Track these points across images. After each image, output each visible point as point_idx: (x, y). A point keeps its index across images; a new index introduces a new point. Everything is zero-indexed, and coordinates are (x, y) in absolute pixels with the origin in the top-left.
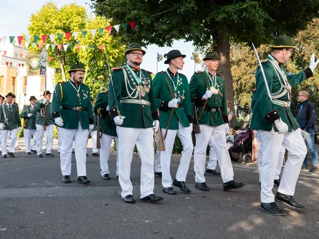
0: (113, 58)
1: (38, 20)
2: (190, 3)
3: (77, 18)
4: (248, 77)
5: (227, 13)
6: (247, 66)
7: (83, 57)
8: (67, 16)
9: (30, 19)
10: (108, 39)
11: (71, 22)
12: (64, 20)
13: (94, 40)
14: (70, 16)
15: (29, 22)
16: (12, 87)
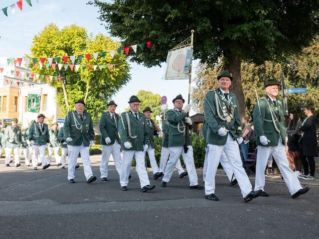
1: (41, 41)
2: (206, 23)
3: (78, 39)
5: (242, 32)
8: (68, 37)
9: (33, 41)
10: (109, 58)
11: (72, 43)
12: (66, 40)
14: (72, 37)
15: (32, 44)
16: (14, 106)
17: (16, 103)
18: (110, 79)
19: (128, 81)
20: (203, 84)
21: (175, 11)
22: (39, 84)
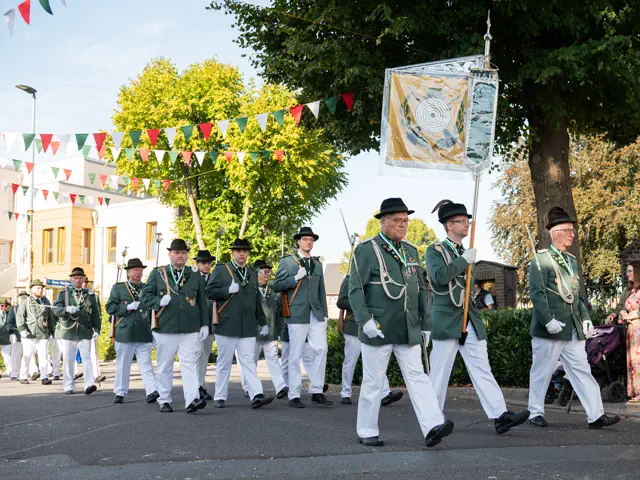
0: (304, 178)
1: (135, 100)
3: (221, 92)
4: (607, 212)
5: (561, 65)
6: (605, 188)
7: (237, 179)
8: (199, 90)
9: (119, 99)
11: (207, 102)
12: (193, 97)
13: (261, 141)
14: (207, 88)
15: (116, 106)
16: (84, 250)
17: (87, 244)
18: (297, 184)
19: (340, 188)
20: (519, 193)
21: (401, 19)
22: (141, 198)
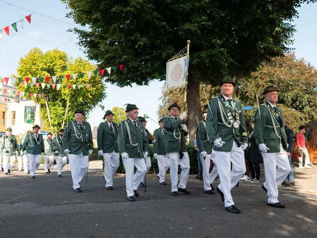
0: (91, 95)
1: (26, 63)
2: (170, 49)
3: (59, 61)
5: (201, 58)
8: (51, 60)
9: (20, 62)
10: (87, 79)
11: (54, 65)
12: (48, 63)
14: (54, 60)
15: (18, 65)
16: (2, 120)
17: (4, 118)
18: (88, 97)
19: (103, 99)
20: (168, 102)
21: (144, 39)
22: (24, 100)
